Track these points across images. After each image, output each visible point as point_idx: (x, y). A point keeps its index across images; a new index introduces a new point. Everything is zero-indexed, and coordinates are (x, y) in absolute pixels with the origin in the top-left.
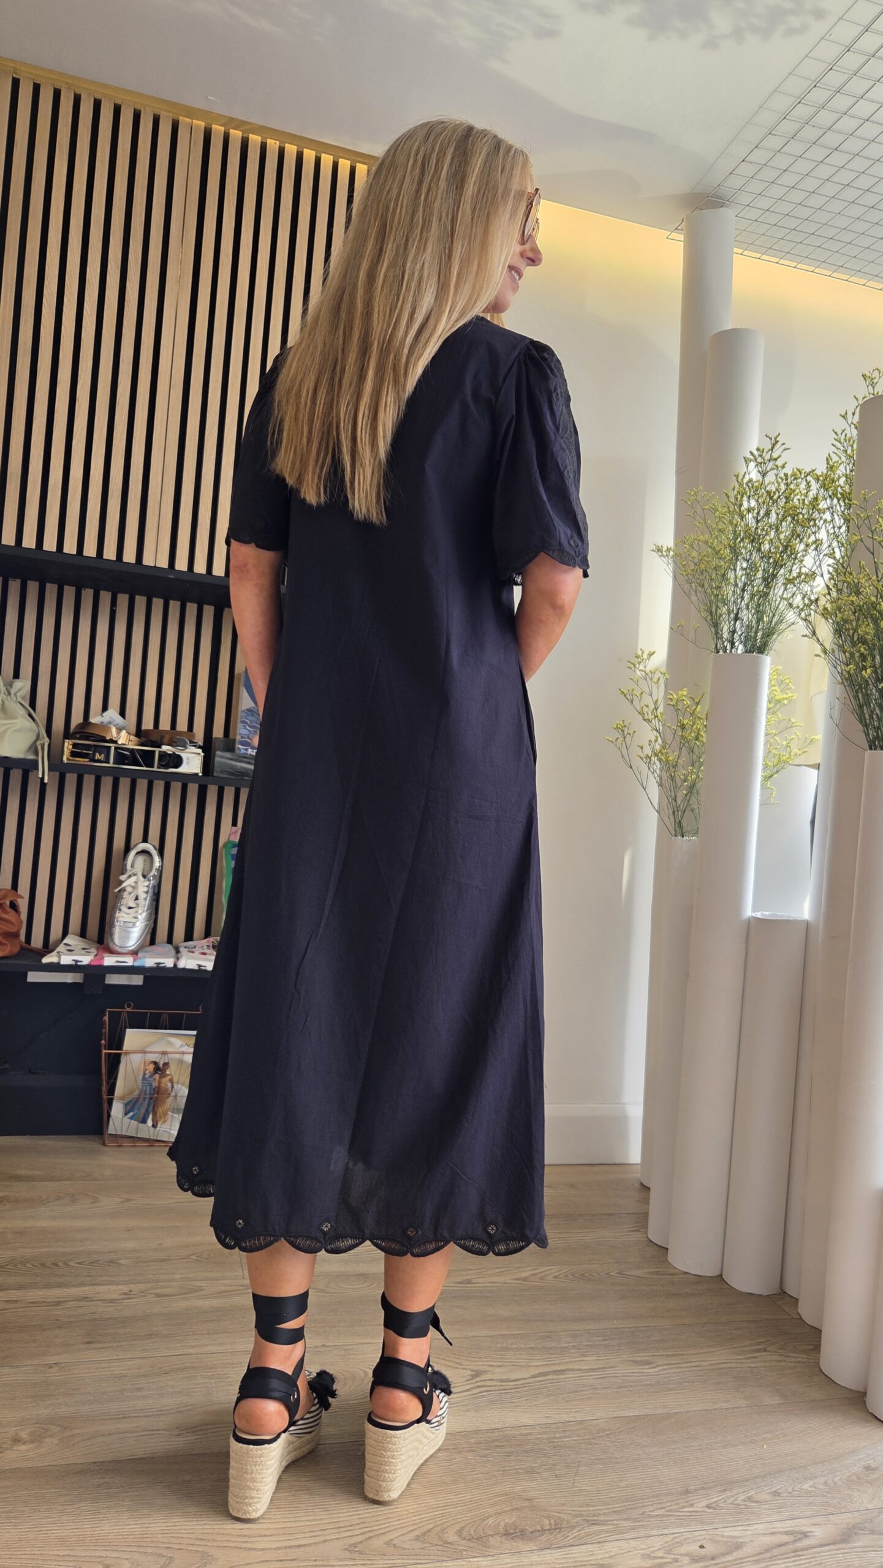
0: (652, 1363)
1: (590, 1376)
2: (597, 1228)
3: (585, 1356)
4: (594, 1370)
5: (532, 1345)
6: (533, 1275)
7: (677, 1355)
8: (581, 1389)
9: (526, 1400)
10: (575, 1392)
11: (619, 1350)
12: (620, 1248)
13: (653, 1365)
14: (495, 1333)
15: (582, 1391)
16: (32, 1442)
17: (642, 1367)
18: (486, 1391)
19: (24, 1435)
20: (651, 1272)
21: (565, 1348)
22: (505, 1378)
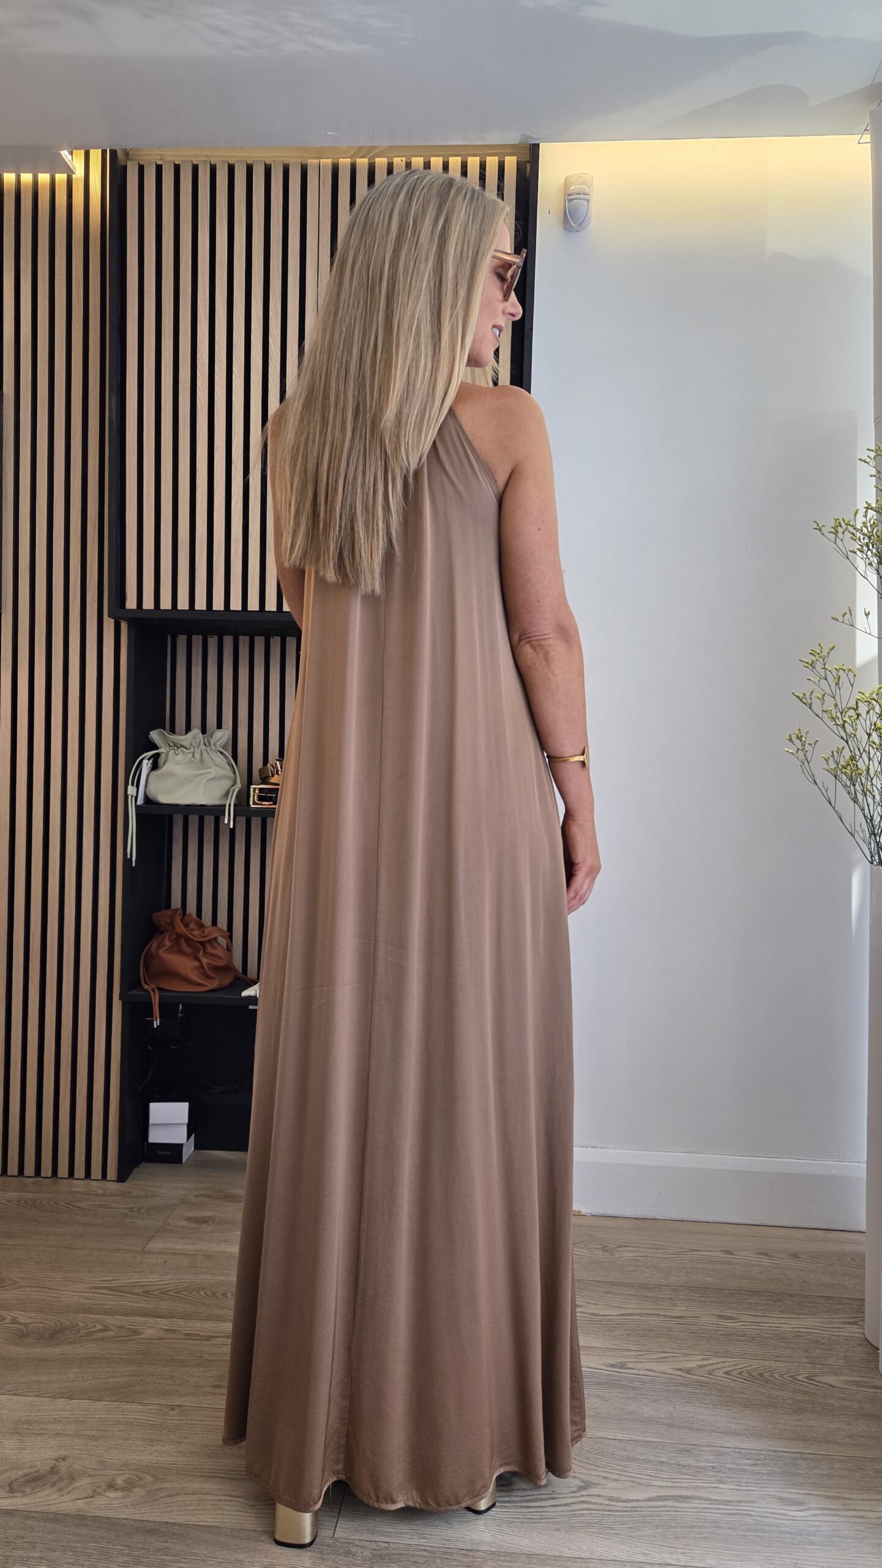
0: (802, 1504)
1: (718, 1509)
2: (803, 1314)
3: (720, 1481)
4: (726, 1502)
5: (663, 1459)
6: (701, 1366)
7: (839, 1498)
8: (701, 1524)
9: (629, 1528)
10: (690, 1527)
11: (768, 1480)
12: (824, 1344)
13: (803, 1508)
14: (627, 1437)
15: (701, 1527)
16: (123, 1489)
17: (788, 1508)
18: (588, 1509)
19: (119, 1481)
20: (849, 1381)
21: (703, 1468)
22: (615, 1495)
